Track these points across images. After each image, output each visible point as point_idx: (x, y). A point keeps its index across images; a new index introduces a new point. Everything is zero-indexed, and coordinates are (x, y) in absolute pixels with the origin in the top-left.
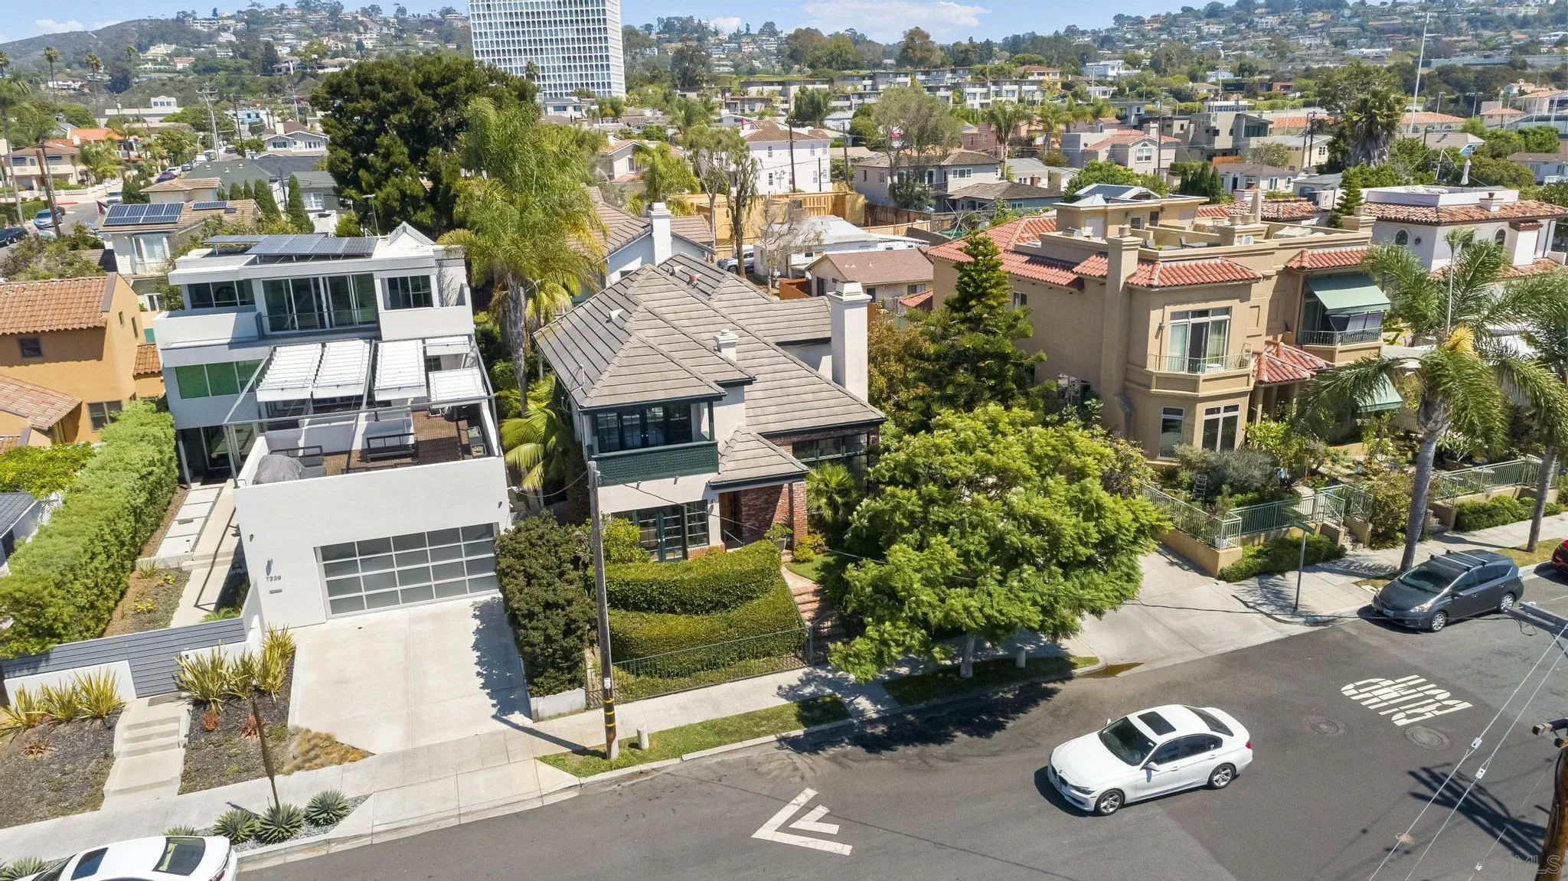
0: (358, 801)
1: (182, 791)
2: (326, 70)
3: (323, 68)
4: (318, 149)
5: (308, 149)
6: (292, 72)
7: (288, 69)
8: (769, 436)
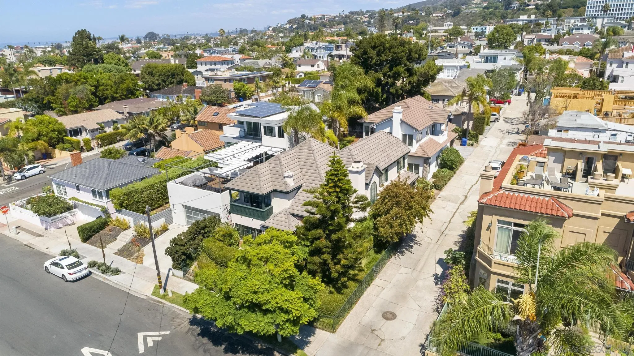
0: (124, 273)
1: (115, 253)
2: (530, 7)
3: (529, 6)
4: (465, 49)
5: (462, 49)
6: (516, 8)
7: (515, 7)
8: (294, 215)
